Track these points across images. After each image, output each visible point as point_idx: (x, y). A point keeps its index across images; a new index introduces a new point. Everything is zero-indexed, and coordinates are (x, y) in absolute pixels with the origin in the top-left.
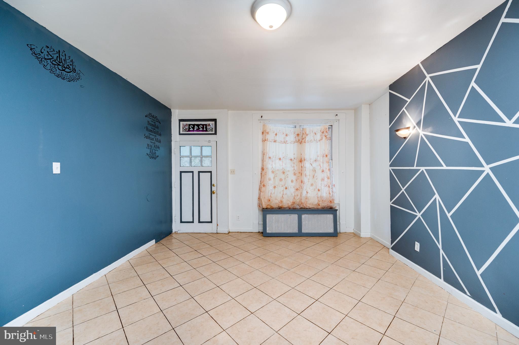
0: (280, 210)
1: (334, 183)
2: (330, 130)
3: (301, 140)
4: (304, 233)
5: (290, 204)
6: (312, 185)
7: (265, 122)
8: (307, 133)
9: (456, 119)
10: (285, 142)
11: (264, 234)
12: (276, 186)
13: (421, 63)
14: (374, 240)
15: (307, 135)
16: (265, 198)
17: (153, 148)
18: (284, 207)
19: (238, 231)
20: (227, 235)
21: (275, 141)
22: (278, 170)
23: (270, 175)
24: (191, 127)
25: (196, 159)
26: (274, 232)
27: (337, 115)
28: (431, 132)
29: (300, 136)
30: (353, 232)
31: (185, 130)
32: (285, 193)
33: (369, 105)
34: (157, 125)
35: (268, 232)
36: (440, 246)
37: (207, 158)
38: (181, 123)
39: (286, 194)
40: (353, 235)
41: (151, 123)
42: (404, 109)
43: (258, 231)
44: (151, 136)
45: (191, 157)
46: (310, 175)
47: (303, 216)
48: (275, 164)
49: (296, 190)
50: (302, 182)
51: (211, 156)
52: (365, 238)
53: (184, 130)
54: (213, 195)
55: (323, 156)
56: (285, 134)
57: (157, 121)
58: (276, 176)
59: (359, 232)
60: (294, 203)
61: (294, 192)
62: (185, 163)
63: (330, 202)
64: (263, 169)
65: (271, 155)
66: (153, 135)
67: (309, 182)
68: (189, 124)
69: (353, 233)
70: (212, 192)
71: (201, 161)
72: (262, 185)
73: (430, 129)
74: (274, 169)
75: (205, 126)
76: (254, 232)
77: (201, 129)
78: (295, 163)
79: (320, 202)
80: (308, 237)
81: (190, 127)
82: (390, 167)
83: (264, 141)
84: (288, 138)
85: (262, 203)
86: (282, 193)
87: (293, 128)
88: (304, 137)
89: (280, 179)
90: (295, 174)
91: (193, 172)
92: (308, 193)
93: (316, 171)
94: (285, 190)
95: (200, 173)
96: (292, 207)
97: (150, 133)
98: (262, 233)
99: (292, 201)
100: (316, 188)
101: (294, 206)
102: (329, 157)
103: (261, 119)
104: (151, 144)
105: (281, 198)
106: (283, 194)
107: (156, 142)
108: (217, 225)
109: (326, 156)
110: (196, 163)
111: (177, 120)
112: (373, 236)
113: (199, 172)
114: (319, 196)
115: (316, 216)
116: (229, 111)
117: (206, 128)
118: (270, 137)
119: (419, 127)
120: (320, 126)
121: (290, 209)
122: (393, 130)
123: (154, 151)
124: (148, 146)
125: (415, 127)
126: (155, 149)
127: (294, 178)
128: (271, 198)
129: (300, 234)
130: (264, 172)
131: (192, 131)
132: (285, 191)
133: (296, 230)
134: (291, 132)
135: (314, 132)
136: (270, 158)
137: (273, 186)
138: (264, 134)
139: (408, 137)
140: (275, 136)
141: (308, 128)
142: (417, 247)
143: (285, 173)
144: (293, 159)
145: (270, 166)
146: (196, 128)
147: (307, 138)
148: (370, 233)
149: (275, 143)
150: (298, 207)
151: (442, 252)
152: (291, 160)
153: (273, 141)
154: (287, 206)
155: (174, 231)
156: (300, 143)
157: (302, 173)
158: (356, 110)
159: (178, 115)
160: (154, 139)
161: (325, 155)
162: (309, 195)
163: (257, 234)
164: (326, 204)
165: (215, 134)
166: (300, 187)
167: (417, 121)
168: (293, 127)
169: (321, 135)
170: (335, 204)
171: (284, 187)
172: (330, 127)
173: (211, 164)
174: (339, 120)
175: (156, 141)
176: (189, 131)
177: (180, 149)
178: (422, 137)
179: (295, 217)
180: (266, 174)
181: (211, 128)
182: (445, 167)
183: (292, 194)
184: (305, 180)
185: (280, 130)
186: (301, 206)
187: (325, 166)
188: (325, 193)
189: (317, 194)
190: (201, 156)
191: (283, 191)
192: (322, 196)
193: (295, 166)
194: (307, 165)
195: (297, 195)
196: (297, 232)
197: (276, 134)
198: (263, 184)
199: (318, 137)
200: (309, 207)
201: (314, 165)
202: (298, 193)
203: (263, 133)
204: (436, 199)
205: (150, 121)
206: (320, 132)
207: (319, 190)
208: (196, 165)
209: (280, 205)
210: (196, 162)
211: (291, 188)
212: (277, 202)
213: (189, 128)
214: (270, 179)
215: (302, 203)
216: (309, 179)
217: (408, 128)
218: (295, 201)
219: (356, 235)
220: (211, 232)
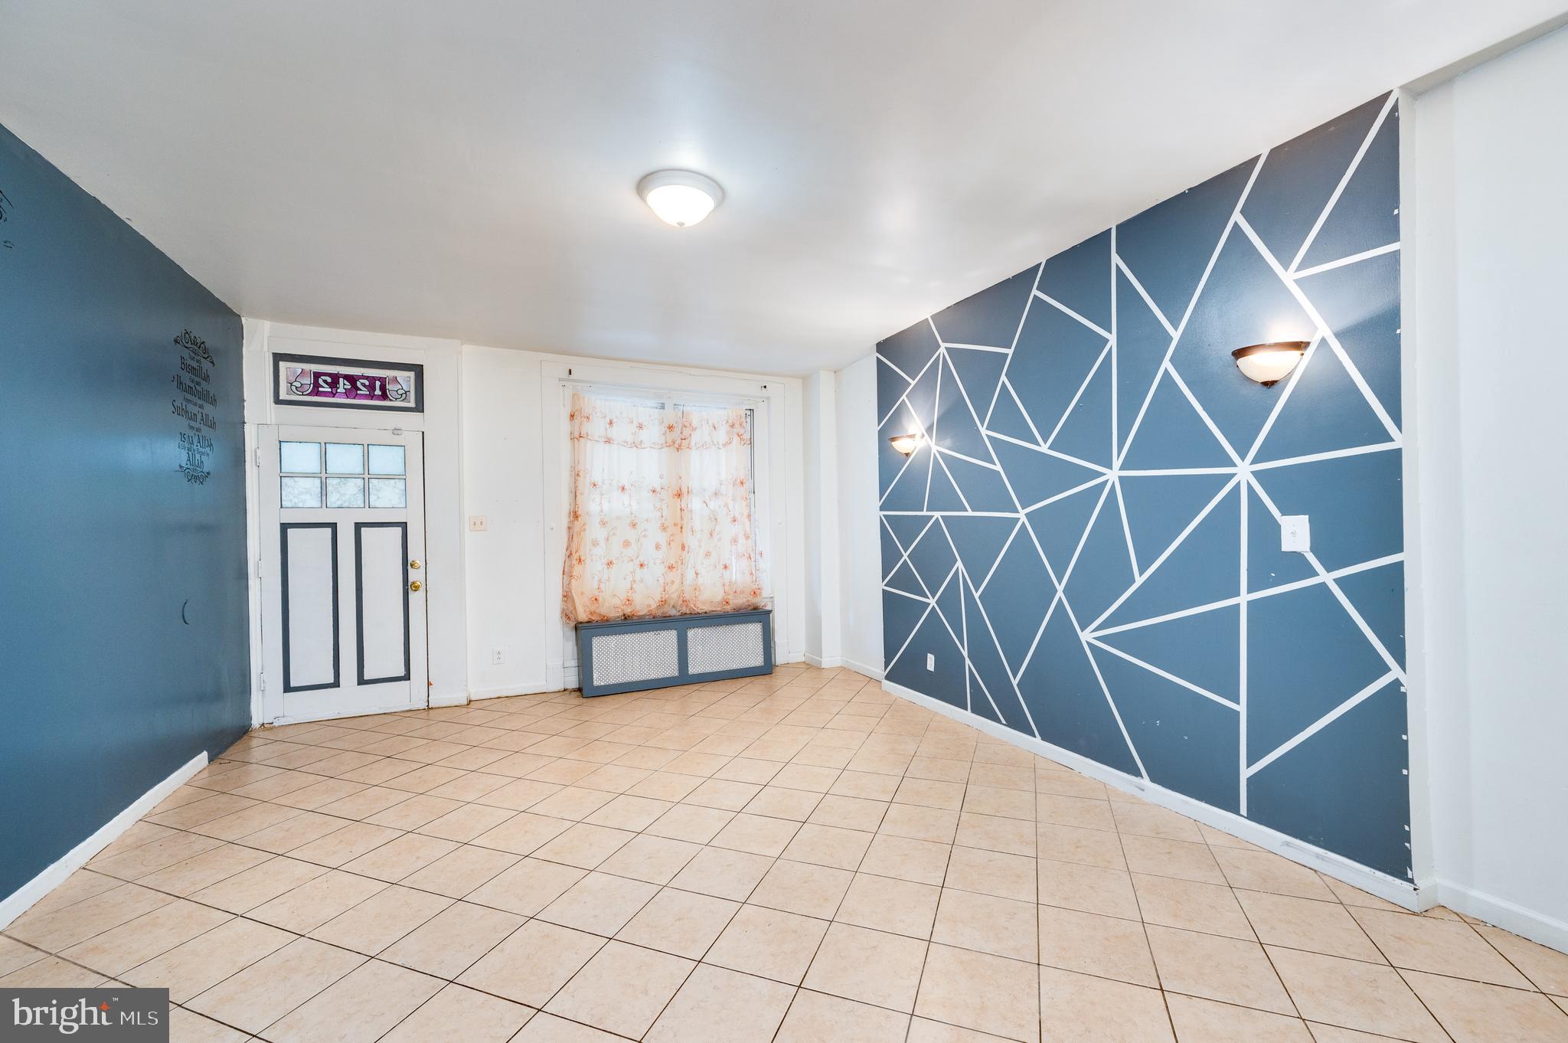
0: (629, 623)
1: (760, 548)
2: (748, 420)
3: (679, 441)
4: (693, 675)
5: (654, 606)
6: (708, 554)
7: (579, 388)
8: (695, 423)
9: (984, 431)
10: (636, 445)
11: (585, 690)
12: (614, 562)
13: (931, 317)
14: (849, 670)
15: (694, 429)
16: (582, 593)
17: (195, 447)
18: (641, 613)
19: (499, 695)
20: (464, 710)
21: (608, 441)
22: (618, 518)
23: (594, 531)
24: (325, 381)
25: (345, 484)
26: (613, 681)
27: (765, 387)
28: (949, 449)
29: (677, 431)
30: (803, 660)
31: (300, 390)
32: (638, 577)
33: (835, 372)
34: (204, 371)
35: (596, 683)
36: (965, 653)
37: (386, 481)
38: (282, 365)
39: (642, 581)
40: (803, 666)
41: (189, 362)
42: (904, 397)
43: (561, 687)
44: (192, 408)
45: (323, 478)
46: (702, 531)
47: (691, 633)
48: (609, 502)
49: (669, 568)
50: (683, 548)
51: (405, 477)
52: (831, 669)
53: (296, 392)
54: (412, 596)
55: (734, 485)
56: (635, 424)
57: (206, 356)
58: (614, 534)
59: (818, 658)
60: (663, 602)
61: (663, 575)
62: (302, 498)
63: (752, 593)
64: (575, 515)
65: (597, 478)
66: (195, 404)
67: (700, 547)
68: (314, 373)
69: (804, 662)
70: (407, 587)
71: (366, 491)
72: (573, 557)
73: (948, 442)
74: (605, 515)
75: (378, 384)
76: (549, 691)
77: (364, 391)
78: (663, 500)
79: (728, 597)
80: (705, 684)
81: (321, 381)
82: (881, 510)
83: (577, 437)
84: (644, 435)
85: (575, 608)
86: (630, 579)
87: (657, 408)
88: (686, 432)
89: (625, 542)
90: (664, 528)
91: (334, 526)
92: (699, 576)
93: (719, 520)
94: (638, 569)
95: (363, 530)
96: (659, 613)
97: (189, 397)
98: (580, 690)
99: (658, 598)
100: (720, 561)
101: (665, 610)
102: (747, 484)
103: (567, 377)
104: (191, 433)
105: (628, 592)
106: (635, 581)
107: (203, 427)
108: (429, 684)
109: (742, 483)
110: (347, 497)
111: (267, 355)
112: (848, 662)
113: (358, 526)
114: (727, 581)
115: (721, 629)
116: (463, 346)
117: (383, 388)
118: (596, 428)
119: (931, 437)
120: (725, 408)
121: (654, 618)
122: (886, 437)
123: (198, 457)
124: (183, 439)
125: (923, 436)
126: (201, 450)
127: (662, 538)
128: (601, 594)
129: (684, 679)
130: (577, 525)
131: (325, 394)
132: (639, 573)
133: (672, 671)
134: (652, 418)
135: (710, 423)
136: (595, 485)
137: (605, 561)
138: (577, 421)
139: (912, 452)
140: (608, 426)
141: (696, 414)
142: (931, 664)
143: (637, 527)
144: (658, 489)
145: (593, 505)
146: (343, 385)
147: (693, 436)
148: (840, 658)
149: (607, 445)
150: (673, 612)
151: (968, 662)
152: (654, 491)
153: (603, 439)
154: (646, 611)
155: (256, 722)
156: (678, 449)
157: (682, 525)
158: (806, 380)
159: (269, 337)
160: (199, 417)
161: (738, 481)
162: (700, 581)
163: (559, 694)
164: (745, 600)
165: (419, 407)
166: (680, 562)
167: (928, 424)
168: (657, 405)
169: (728, 432)
170: (764, 598)
171: (637, 562)
172: (748, 413)
173: (403, 500)
174: (768, 398)
175: (202, 422)
176: (316, 392)
177: (280, 449)
178: (934, 455)
179: (671, 636)
180: (584, 530)
181: (400, 392)
182: (970, 513)
183: (658, 580)
184: (691, 542)
185: (621, 413)
186: (684, 610)
187: (739, 509)
188: (738, 575)
189: (722, 577)
190: (324, 475)
191: (633, 572)
192: (734, 581)
193: (664, 507)
194: (695, 504)
195: (673, 582)
196: (676, 674)
197: (611, 423)
198: (575, 556)
199: (722, 435)
200: (704, 611)
201: (712, 505)
202: (673, 575)
203: (572, 416)
204: (957, 571)
205: (186, 356)
206: (724, 423)
207: (726, 567)
208: (346, 505)
209: (628, 611)
210: (345, 494)
211: (655, 564)
212: (617, 602)
213: (316, 385)
214: (595, 543)
215: (686, 601)
216: (700, 541)
217: (912, 436)
218: (667, 596)
219: (811, 667)
220: (408, 709)
